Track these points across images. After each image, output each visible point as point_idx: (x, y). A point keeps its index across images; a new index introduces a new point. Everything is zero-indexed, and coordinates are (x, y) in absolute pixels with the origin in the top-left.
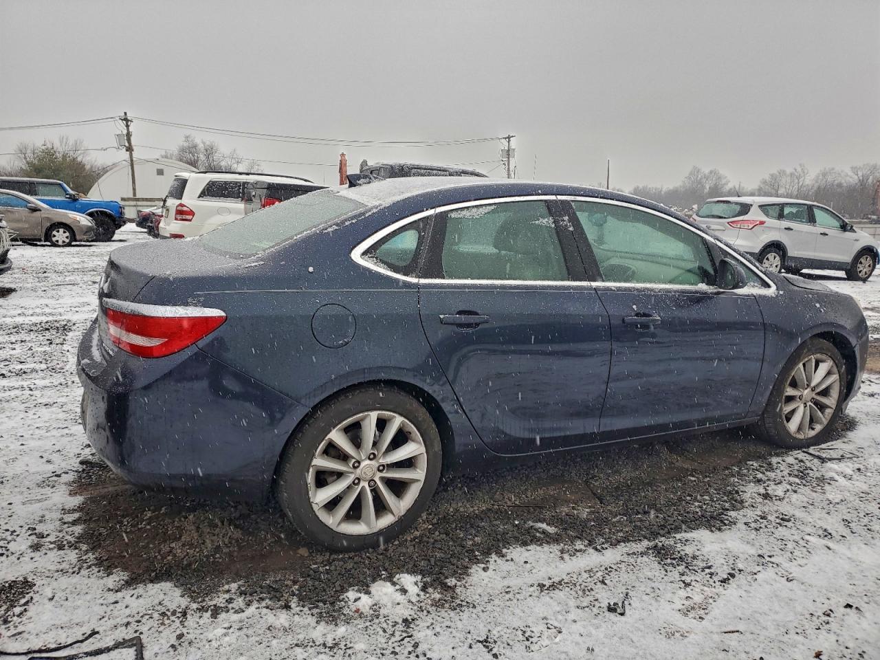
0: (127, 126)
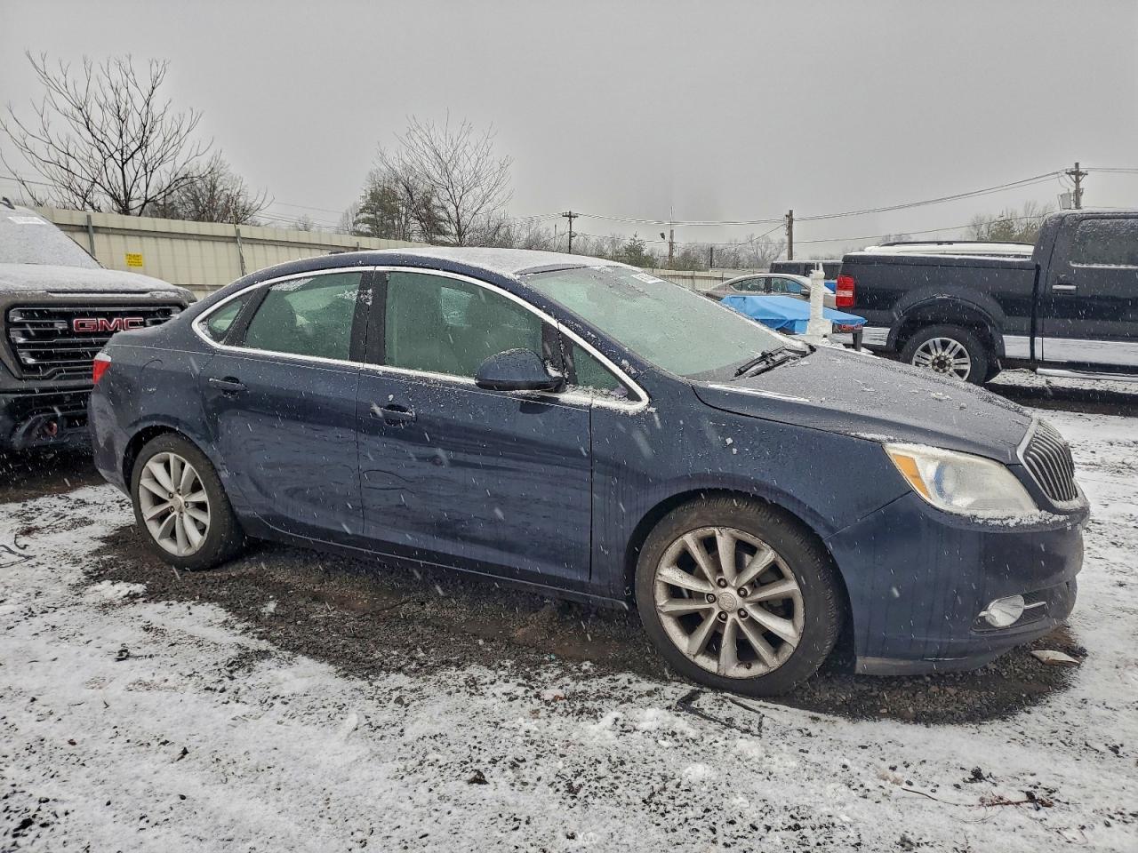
0: (1077, 182)
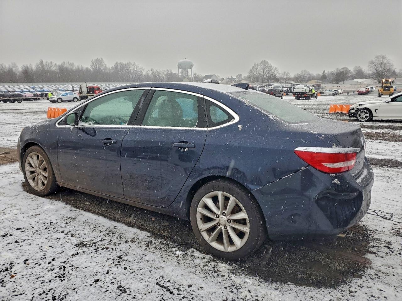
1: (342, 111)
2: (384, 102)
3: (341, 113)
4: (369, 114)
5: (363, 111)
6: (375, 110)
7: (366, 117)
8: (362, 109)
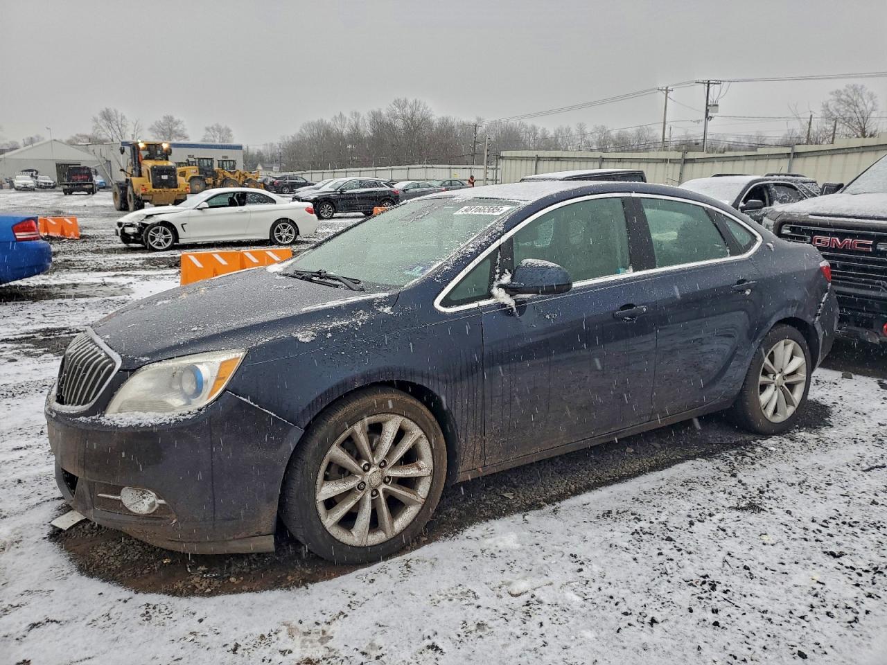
1: (48, 232)
2: (194, 209)
3: (48, 236)
4: (170, 234)
5: (158, 230)
6: (182, 225)
7: (167, 240)
8: (153, 225)
